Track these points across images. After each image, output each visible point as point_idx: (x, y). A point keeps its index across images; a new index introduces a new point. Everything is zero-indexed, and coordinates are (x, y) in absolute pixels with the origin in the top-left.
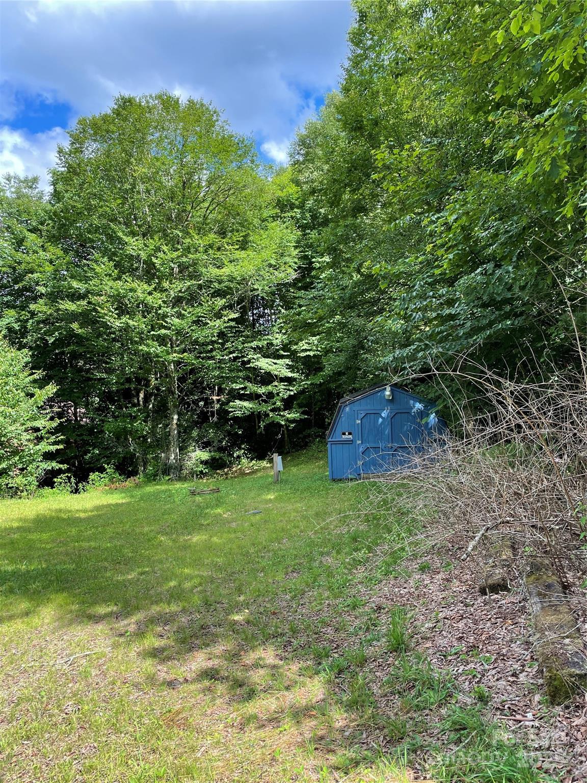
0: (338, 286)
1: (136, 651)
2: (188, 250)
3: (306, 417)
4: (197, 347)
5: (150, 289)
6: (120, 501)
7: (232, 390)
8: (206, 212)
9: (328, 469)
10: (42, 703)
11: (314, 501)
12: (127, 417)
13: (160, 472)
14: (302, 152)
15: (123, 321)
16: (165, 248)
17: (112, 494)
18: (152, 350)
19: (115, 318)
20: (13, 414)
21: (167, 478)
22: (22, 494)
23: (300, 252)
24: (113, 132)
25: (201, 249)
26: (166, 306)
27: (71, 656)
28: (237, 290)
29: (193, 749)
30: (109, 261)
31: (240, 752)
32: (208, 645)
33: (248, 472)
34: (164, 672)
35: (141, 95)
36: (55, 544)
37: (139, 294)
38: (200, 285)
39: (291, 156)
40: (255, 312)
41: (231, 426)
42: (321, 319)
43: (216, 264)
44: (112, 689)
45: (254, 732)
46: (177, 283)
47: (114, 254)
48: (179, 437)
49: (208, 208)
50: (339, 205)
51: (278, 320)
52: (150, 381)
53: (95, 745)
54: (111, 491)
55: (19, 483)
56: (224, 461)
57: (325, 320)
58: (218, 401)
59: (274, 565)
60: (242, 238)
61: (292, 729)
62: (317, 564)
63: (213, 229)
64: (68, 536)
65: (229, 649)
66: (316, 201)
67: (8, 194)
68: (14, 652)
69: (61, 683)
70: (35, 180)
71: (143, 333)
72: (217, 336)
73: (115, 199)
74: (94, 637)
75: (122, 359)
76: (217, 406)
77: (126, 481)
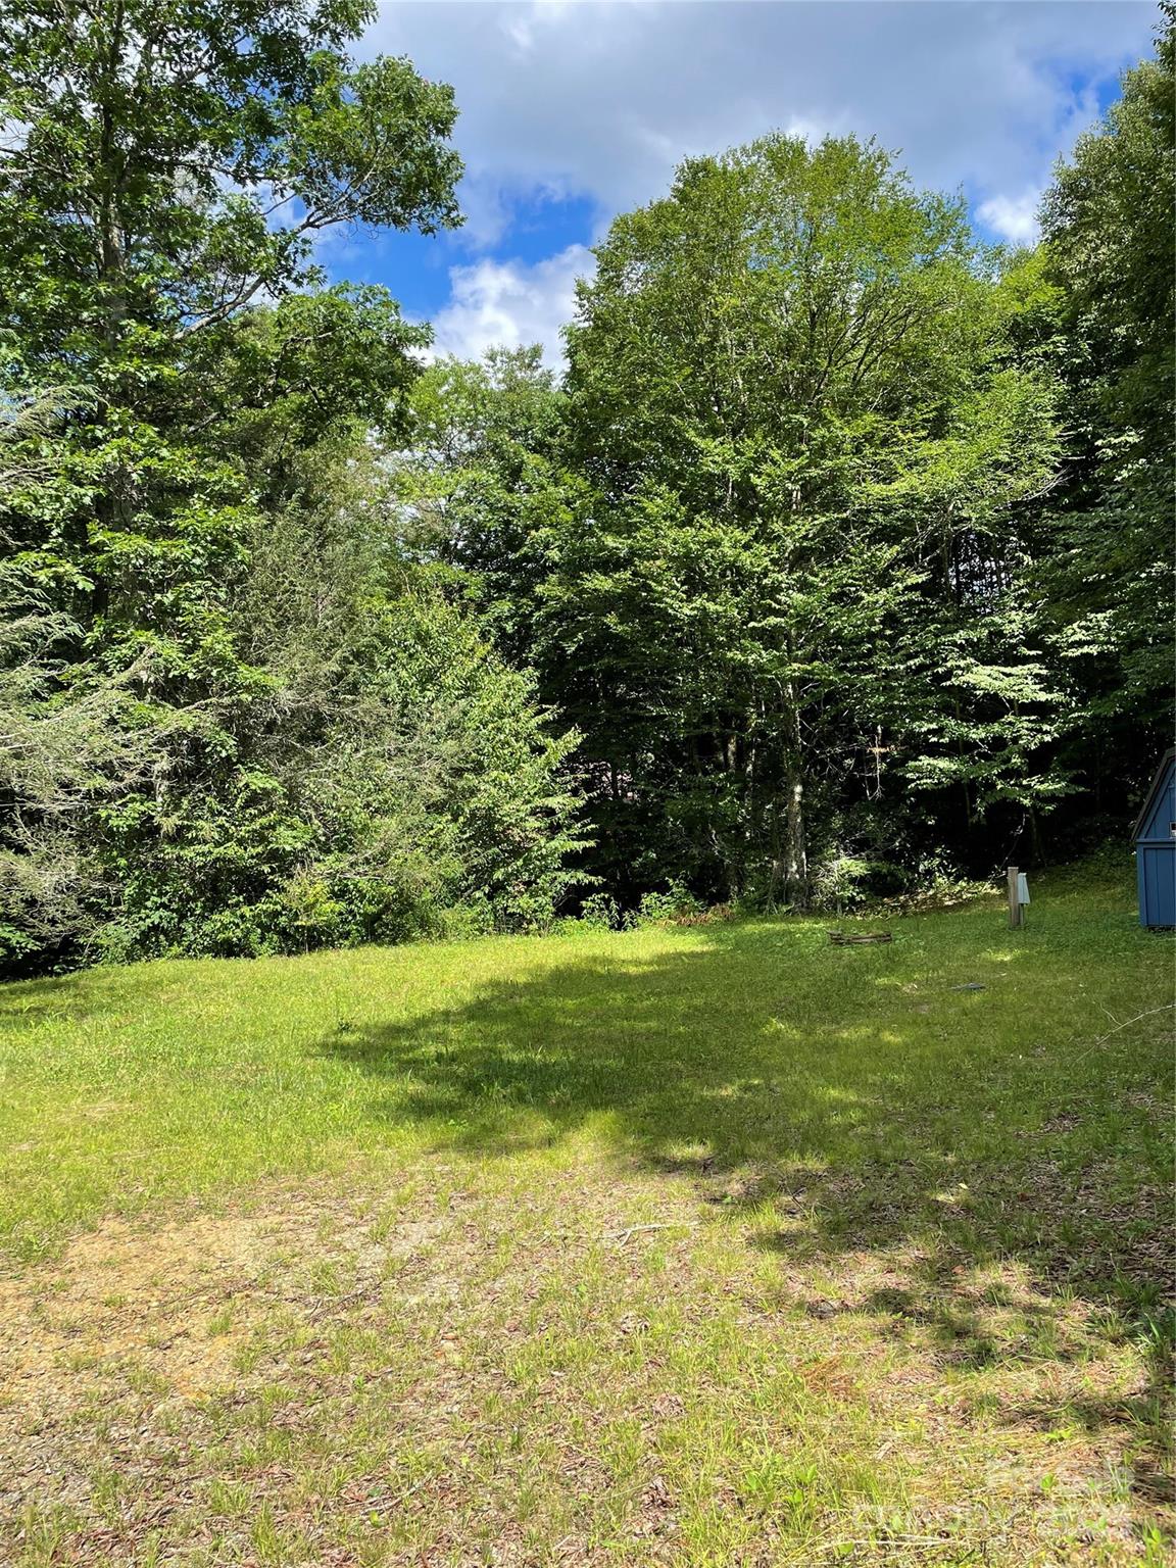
0: (1161, 495)
1: (743, 1235)
2: (820, 452)
3: (1082, 789)
4: (840, 648)
5: (746, 538)
6: (698, 949)
7: (911, 734)
8: (858, 368)
9: (1137, 904)
10: (582, 1305)
11: (1103, 972)
12: (707, 788)
13: (770, 897)
14: (1070, 209)
15: (697, 604)
16: (775, 454)
17: (683, 933)
18: (751, 659)
19: (681, 601)
20: (512, 783)
21: (784, 909)
22: (531, 927)
23: (1066, 429)
24: (674, 236)
25: (847, 447)
26: (777, 569)
27: (628, 1226)
28: (924, 524)
29: (867, 1443)
30: (671, 490)
31: (965, 1465)
32: (883, 1244)
33: (950, 903)
34: (800, 1284)
35: (723, 152)
36: (589, 1020)
37: (726, 550)
38: (845, 521)
39: (1046, 221)
40: (961, 568)
41: (912, 807)
42: (1118, 572)
43: (878, 475)
44: (705, 1299)
45: (993, 1432)
46: (799, 522)
47: (680, 475)
48: (806, 830)
49: (863, 358)
50: (1161, 312)
51: (1016, 582)
52: (747, 719)
53: (680, 1400)
54: (683, 929)
55: (526, 906)
56: (897, 880)
57: (1129, 574)
58: (884, 756)
59: (1017, 1098)
60: (934, 413)
61: (1077, 1441)
62: (1118, 1105)
63: (872, 402)
64: (611, 1009)
65: (929, 1256)
66: (1105, 312)
67: (493, 384)
68: (530, 1205)
69: (612, 1274)
70: (536, 352)
71: (732, 626)
72: (882, 622)
73: (680, 368)
74: (666, 1200)
75: (696, 677)
76: (881, 767)
77: (707, 911)
